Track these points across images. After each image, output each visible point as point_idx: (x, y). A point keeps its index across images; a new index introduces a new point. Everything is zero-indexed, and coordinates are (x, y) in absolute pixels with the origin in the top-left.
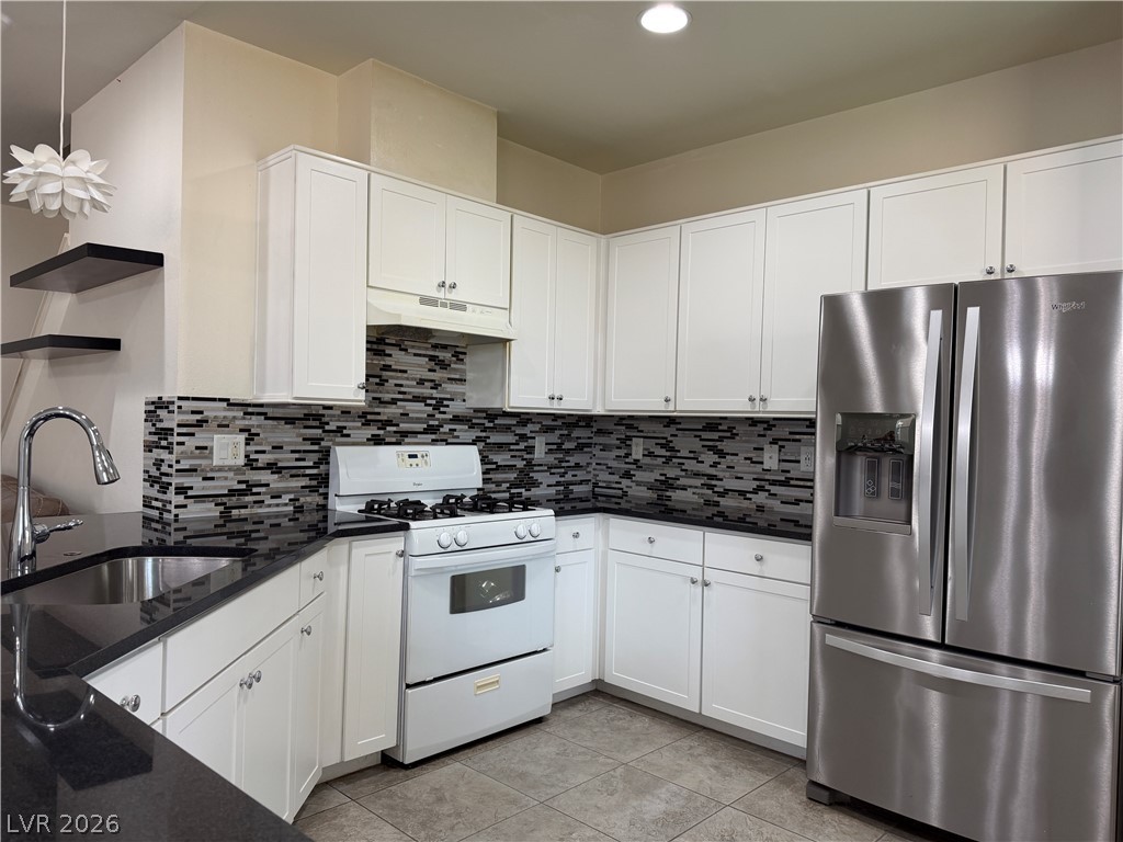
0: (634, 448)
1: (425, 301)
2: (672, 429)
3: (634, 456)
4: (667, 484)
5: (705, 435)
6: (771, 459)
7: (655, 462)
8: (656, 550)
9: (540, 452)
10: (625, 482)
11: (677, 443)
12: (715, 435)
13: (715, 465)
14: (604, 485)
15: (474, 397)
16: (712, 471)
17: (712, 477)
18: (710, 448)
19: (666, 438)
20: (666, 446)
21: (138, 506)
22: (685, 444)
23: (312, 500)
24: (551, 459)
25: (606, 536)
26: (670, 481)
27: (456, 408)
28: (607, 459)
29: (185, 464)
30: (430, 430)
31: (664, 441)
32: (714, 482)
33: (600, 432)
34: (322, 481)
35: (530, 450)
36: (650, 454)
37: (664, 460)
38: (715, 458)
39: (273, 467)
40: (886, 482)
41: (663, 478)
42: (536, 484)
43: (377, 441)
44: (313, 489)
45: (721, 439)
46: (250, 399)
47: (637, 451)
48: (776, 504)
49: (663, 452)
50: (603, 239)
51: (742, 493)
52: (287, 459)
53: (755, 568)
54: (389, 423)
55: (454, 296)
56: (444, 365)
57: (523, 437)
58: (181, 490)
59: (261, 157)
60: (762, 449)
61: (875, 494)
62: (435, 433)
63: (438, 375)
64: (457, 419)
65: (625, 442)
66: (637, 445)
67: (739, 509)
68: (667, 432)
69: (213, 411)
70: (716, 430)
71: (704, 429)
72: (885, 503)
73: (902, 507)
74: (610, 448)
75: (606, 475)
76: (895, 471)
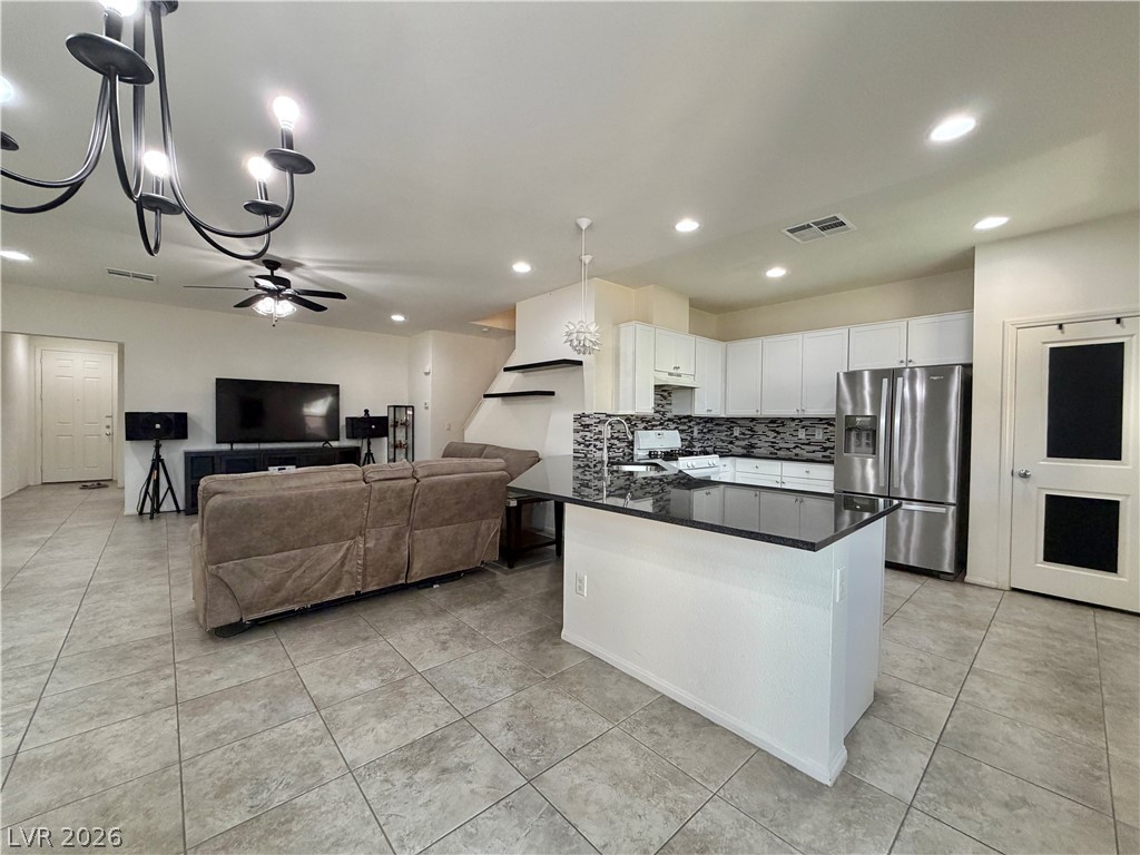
0: (735, 431)
1: (670, 374)
2: (754, 423)
3: (735, 435)
4: (752, 446)
5: (770, 425)
6: (802, 434)
7: (745, 437)
8: (759, 471)
9: (695, 434)
10: (730, 446)
11: (755, 429)
12: (775, 425)
13: (775, 437)
14: (719, 447)
15: (676, 410)
16: (774, 440)
17: (773, 442)
18: (773, 431)
19: (751, 427)
20: (751, 430)
21: (572, 453)
22: (760, 428)
23: (627, 450)
24: (700, 436)
25: (735, 466)
27: (669, 415)
28: (721, 436)
29: (596, 437)
30: (661, 424)
32: (774, 445)
33: (717, 425)
34: (631, 444)
35: (692, 432)
36: (743, 434)
37: (750, 436)
38: (775, 435)
39: (617, 438)
40: (864, 440)
41: (749, 444)
42: (694, 447)
43: (646, 428)
44: (628, 447)
45: (778, 426)
46: (611, 413)
47: (737, 432)
48: (804, 453)
49: (749, 433)
50: (724, 343)
51: (788, 449)
52: (621, 436)
53: (806, 475)
54: (649, 421)
55: (679, 371)
56: (665, 398)
57: (690, 427)
58: (595, 446)
59: (616, 324)
60: (798, 430)
61: (859, 446)
62: (663, 425)
63: (664, 402)
64: (669, 420)
65: (730, 428)
68: (751, 424)
69: (603, 417)
70: (776, 423)
72: (864, 448)
73: (871, 450)
74: (722, 431)
75: (721, 444)
76: (868, 435)
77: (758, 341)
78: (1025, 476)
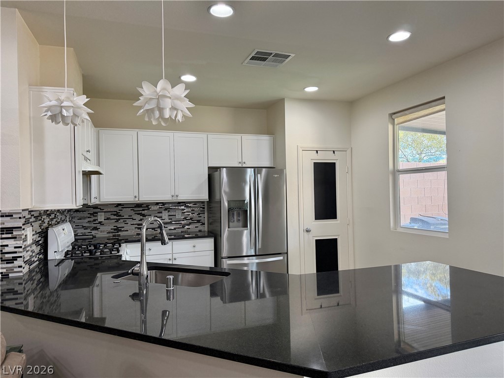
0: (99, 217)
2: (120, 207)
3: (99, 220)
4: (118, 229)
5: (135, 209)
6: (165, 215)
7: (111, 222)
10: (94, 232)
11: (121, 213)
12: (141, 209)
13: (141, 220)
14: (81, 234)
16: (140, 222)
17: (139, 225)
18: (138, 214)
19: (116, 212)
20: (117, 214)
22: (126, 213)
26: (119, 229)
28: (82, 223)
31: (116, 213)
32: (140, 226)
37: (116, 220)
38: (142, 217)
39: (35, 242)
40: (236, 218)
41: (116, 228)
45: (143, 210)
46: (33, 208)
47: (101, 217)
49: (115, 217)
51: (153, 229)
52: (37, 237)
53: (193, 250)
60: (162, 212)
61: (234, 221)
65: (94, 215)
66: (101, 216)
67: (152, 235)
68: (117, 209)
70: (141, 207)
71: (135, 207)
74: (84, 218)
75: (83, 231)
76: (238, 215)
77: (133, 133)
78: (308, 231)
